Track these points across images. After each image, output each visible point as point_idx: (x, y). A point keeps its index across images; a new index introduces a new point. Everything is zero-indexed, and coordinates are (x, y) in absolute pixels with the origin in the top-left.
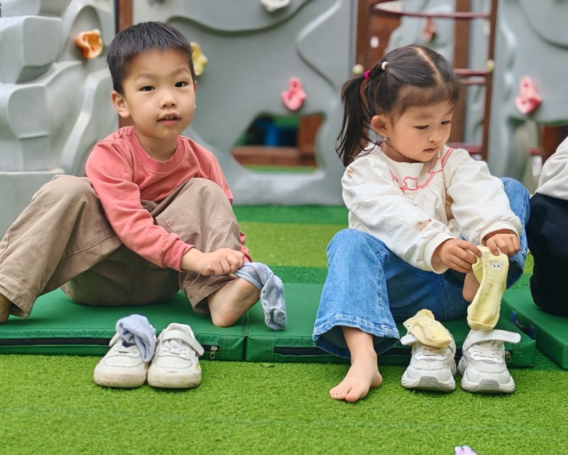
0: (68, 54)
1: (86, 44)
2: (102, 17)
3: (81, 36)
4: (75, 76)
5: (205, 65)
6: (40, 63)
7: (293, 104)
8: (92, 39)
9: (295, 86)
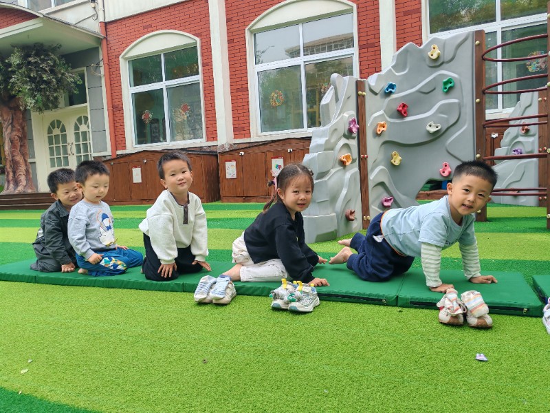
0: (337, 165)
1: (345, 160)
2: (351, 146)
3: (342, 156)
4: (339, 174)
5: (401, 160)
6: (324, 171)
7: (446, 174)
8: (347, 157)
9: (446, 166)
